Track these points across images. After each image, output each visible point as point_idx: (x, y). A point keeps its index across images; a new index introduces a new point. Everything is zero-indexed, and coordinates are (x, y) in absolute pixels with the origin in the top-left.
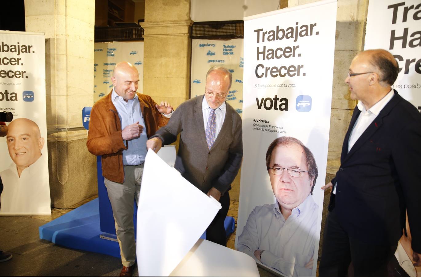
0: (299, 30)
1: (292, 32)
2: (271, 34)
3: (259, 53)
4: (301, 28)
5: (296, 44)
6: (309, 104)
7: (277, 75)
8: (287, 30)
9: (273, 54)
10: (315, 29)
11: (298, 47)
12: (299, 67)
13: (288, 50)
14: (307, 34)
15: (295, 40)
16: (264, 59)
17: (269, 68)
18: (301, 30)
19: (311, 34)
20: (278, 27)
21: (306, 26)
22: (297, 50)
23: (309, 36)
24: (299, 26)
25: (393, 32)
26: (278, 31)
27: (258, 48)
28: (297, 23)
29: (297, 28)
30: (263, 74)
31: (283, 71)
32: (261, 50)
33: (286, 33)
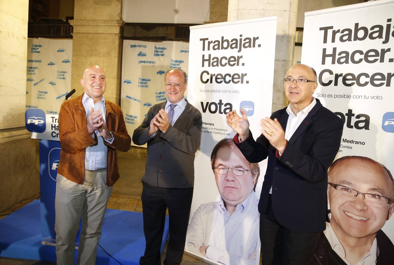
0: (243, 42)
1: (236, 43)
2: (217, 43)
3: (204, 60)
4: (245, 40)
5: (240, 54)
6: (252, 109)
7: (221, 82)
8: (232, 41)
9: (218, 62)
10: (257, 42)
11: (242, 57)
12: (243, 75)
13: (232, 59)
14: (250, 46)
15: (239, 51)
16: (209, 66)
17: (214, 75)
18: (245, 42)
19: (254, 46)
20: (223, 38)
21: (250, 39)
22: (241, 60)
23: (252, 48)
24: (243, 38)
25: (324, 50)
26: (223, 42)
27: (203, 56)
28: (241, 36)
29: (241, 39)
30: (208, 80)
31: (228, 79)
32: (206, 57)
33: (231, 43)
